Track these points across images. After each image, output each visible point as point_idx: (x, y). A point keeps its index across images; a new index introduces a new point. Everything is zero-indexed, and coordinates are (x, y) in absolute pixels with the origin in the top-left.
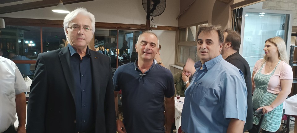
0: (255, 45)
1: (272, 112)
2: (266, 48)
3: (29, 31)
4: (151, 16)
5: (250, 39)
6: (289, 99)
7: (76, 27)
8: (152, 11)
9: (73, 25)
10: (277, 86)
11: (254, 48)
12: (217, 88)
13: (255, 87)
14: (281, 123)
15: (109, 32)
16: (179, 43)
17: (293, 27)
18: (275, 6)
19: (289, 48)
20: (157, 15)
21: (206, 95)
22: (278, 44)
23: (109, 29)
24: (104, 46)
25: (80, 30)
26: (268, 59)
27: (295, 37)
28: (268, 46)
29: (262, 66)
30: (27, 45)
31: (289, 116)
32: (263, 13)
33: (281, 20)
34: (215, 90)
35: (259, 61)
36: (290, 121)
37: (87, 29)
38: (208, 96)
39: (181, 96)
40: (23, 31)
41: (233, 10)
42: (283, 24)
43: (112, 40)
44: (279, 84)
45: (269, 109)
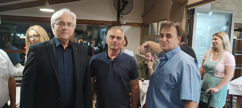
0: (204, 38)
1: (219, 92)
2: (214, 41)
3: (21, 26)
4: (120, 15)
5: (201, 33)
6: (232, 82)
7: (62, 23)
8: (122, 10)
9: (59, 22)
10: (222, 71)
11: (204, 40)
12: (175, 74)
13: (205, 72)
14: (226, 101)
15: (86, 27)
16: (144, 36)
17: (235, 24)
18: (221, 7)
19: (232, 41)
20: (126, 13)
21: (166, 80)
22: (223, 38)
23: (86, 25)
24: (82, 39)
25: (65, 26)
26: (215, 49)
27: (237, 32)
28: (216, 39)
29: (210, 55)
30: (19, 37)
31: (232, 95)
32: (211, 13)
33: (226, 18)
34: (173, 76)
35: (208, 51)
36: (233, 100)
37: (70, 25)
38: (167, 81)
39: (145, 79)
40: (16, 26)
41: (187, 10)
42: (227, 21)
43: (89, 33)
44: (224, 70)
45: (216, 90)
